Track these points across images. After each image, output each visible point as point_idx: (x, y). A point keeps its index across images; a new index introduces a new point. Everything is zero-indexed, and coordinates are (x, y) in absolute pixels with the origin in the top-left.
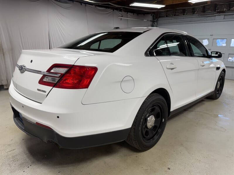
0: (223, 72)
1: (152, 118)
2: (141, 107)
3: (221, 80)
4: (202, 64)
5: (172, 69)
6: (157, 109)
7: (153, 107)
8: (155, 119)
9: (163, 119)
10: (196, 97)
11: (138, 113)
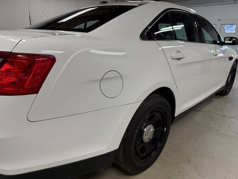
0: (235, 63)
1: (150, 129)
2: (134, 116)
3: (233, 73)
4: (215, 53)
5: (179, 59)
6: (158, 116)
7: (152, 114)
8: (154, 129)
9: (165, 128)
10: (206, 95)
11: (129, 125)
